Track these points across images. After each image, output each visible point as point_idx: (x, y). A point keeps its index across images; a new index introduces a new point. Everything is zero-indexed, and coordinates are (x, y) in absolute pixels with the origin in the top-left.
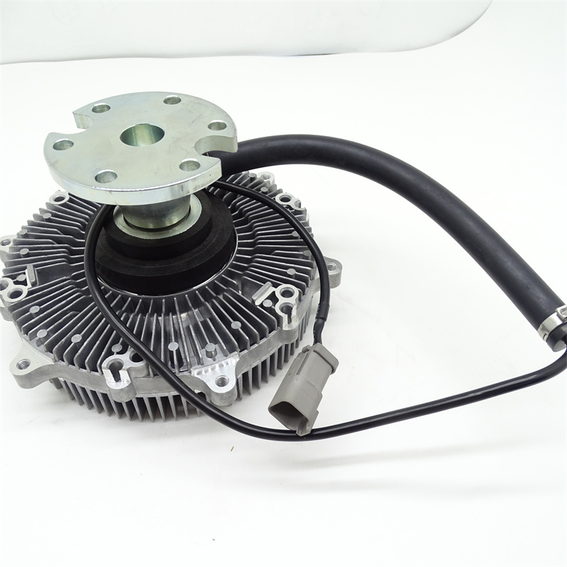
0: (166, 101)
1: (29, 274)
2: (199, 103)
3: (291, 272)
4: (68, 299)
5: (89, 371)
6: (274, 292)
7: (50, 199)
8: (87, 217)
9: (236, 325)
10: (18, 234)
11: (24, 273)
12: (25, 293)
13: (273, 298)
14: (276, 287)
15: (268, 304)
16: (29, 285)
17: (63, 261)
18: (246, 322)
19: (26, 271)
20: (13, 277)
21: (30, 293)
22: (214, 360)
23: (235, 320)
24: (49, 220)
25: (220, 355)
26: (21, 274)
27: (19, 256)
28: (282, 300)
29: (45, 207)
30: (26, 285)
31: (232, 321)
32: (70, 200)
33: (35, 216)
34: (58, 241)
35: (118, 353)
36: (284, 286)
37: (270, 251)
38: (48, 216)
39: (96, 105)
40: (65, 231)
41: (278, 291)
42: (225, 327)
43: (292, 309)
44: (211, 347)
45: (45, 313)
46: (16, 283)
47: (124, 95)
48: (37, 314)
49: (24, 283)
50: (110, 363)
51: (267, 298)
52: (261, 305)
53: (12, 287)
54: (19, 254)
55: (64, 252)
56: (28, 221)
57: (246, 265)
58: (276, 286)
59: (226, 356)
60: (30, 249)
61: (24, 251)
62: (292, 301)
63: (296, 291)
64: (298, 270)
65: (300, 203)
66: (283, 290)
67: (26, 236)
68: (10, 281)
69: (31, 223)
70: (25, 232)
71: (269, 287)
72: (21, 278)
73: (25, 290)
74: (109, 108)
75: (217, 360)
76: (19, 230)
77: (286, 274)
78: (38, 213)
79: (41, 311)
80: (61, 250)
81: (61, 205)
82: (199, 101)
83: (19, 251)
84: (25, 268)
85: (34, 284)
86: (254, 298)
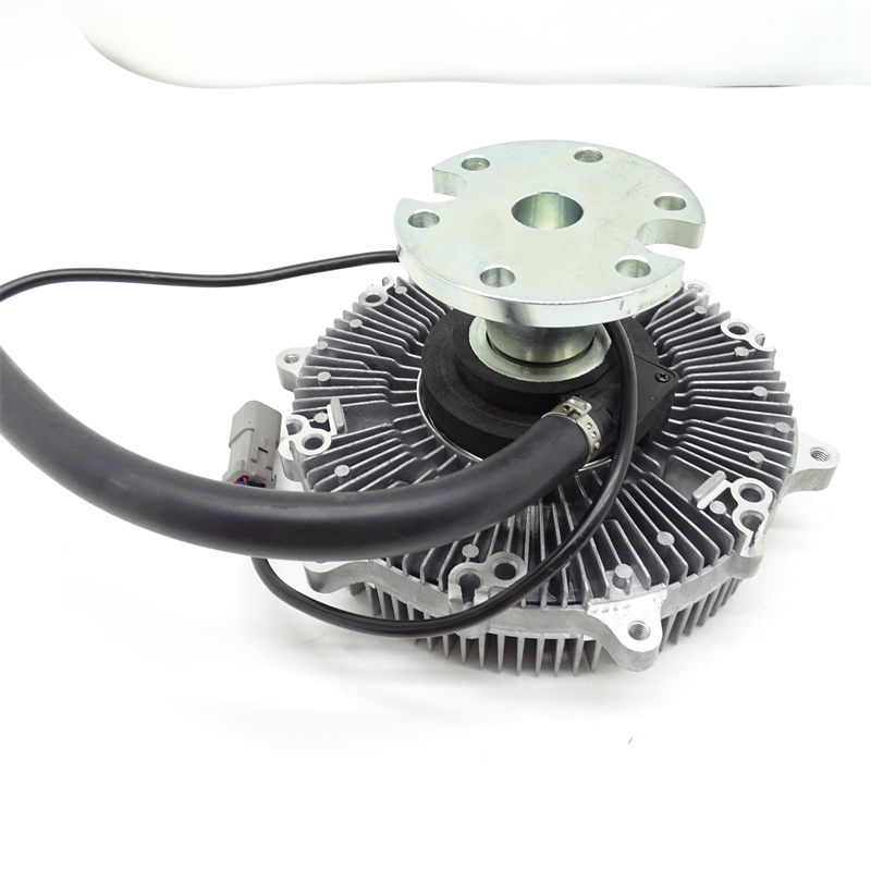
0: (578, 156)
1: (334, 413)
2: (633, 163)
3: (756, 457)
4: (392, 460)
5: (423, 581)
6: (728, 490)
7: (360, 298)
8: (415, 330)
9: (666, 539)
10: (314, 348)
11: (325, 411)
12: (327, 443)
13: (726, 497)
14: (732, 482)
15: (719, 508)
16: (334, 431)
17: (382, 398)
18: (683, 535)
19: (329, 408)
20: (309, 416)
21: (335, 443)
22: (627, 593)
23: (662, 529)
24: (358, 330)
25: (635, 586)
26: (320, 411)
27: (315, 383)
28: (744, 506)
29: (350, 310)
30: (329, 430)
31: (658, 530)
32: (390, 302)
33: (337, 322)
34: (372, 364)
35: (472, 560)
36: (744, 481)
37: (715, 416)
38: (356, 324)
39: (469, 157)
40: (382, 350)
41: (736, 488)
42: (646, 540)
43: (760, 522)
44: (624, 571)
45: (358, 478)
46: (314, 425)
47: (508, 144)
48: (346, 479)
49: (326, 426)
50: (462, 574)
51: (717, 499)
52: (707, 510)
53: (308, 431)
54: (316, 380)
55: (381, 384)
56: (328, 330)
57: (674, 436)
58: (731, 478)
59: (647, 589)
60: (333, 374)
61: (324, 376)
62: (760, 507)
63: (768, 491)
64: (767, 455)
65: (764, 339)
66: (744, 487)
67: (325, 352)
68: (305, 422)
69: (331, 333)
70: (324, 345)
71: (721, 480)
72: (320, 418)
73: (328, 437)
74: (487, 163)
75: (631, 594)
76: (314, 342)
77: (747, 460)
78: (341, 317)
79: (353, 475)
80: (378, 380)
81: (376, 308)
82: (633, 160)
83: (316, 375)
84: (328, 402)
85: (340, 431)
86: (697, 496)
